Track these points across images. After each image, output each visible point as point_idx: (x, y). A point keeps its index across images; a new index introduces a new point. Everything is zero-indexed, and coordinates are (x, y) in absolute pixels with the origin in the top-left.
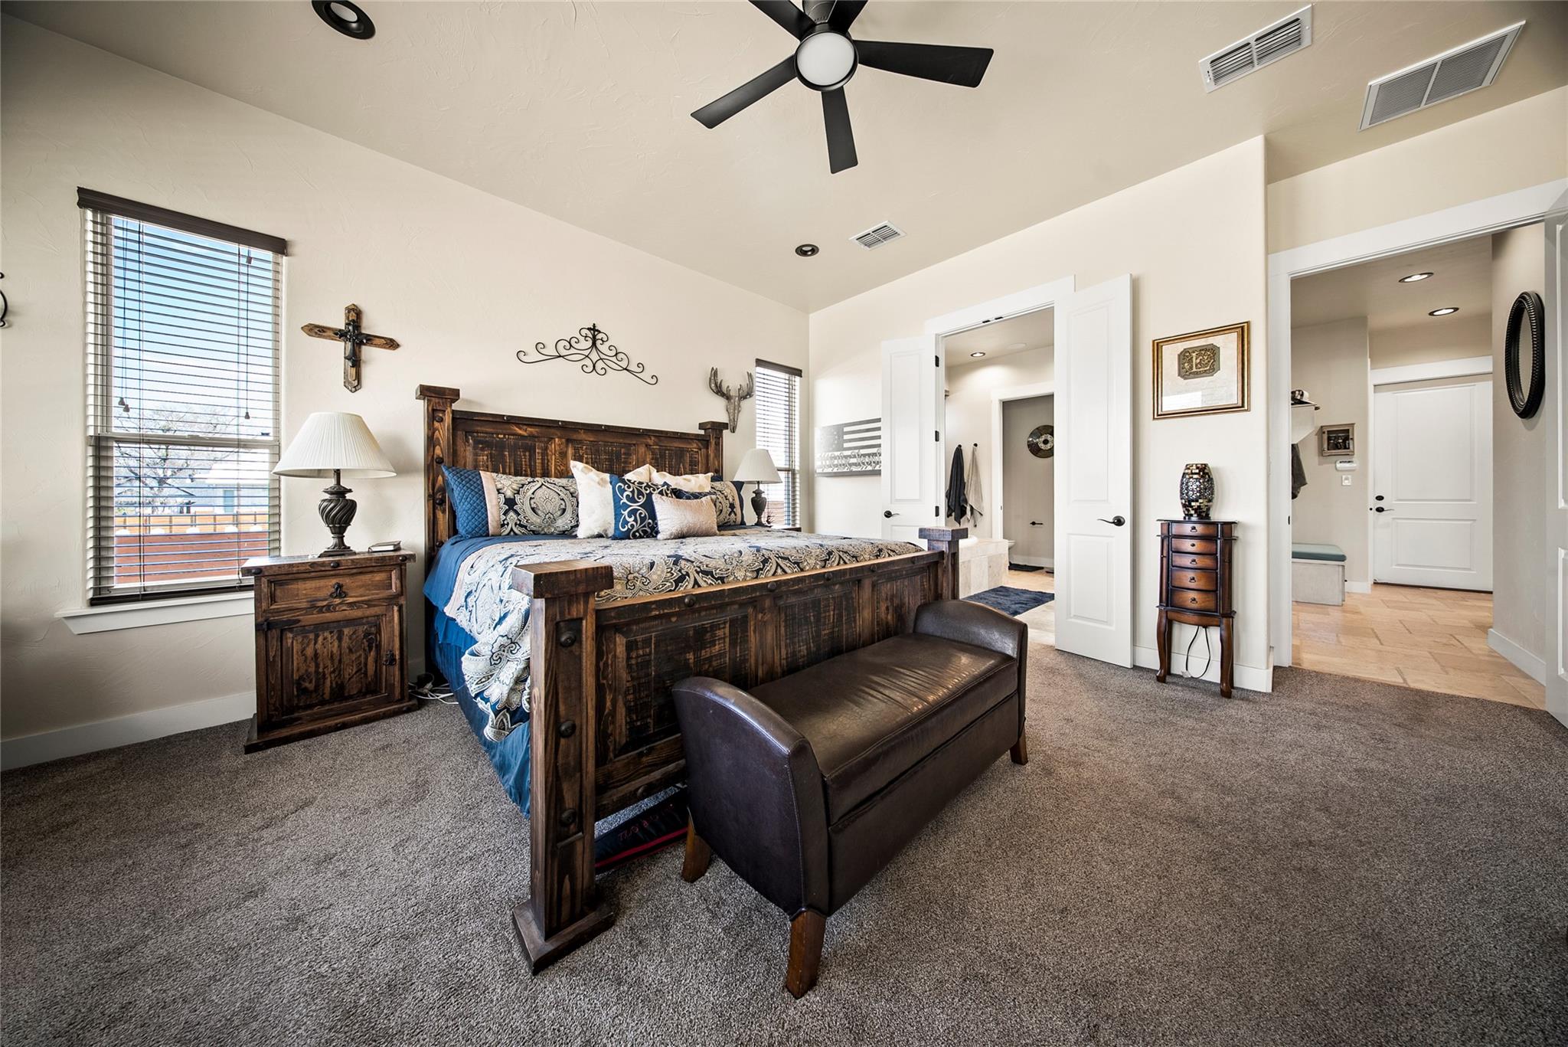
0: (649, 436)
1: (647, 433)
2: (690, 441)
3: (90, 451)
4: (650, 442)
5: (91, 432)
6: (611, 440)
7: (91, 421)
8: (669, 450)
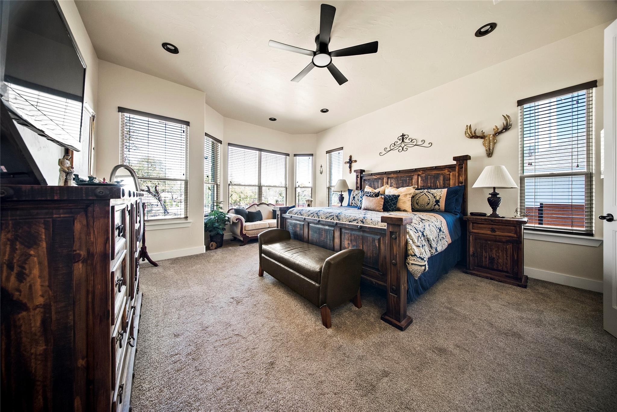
0: (419, 171)
1: (416, 170)
2: (443, 169)
3: (327, 189)
4: (420, 173)
5: (328, 186)
6: (403, 175)
7: (328, 185)
8: (430, 175)
